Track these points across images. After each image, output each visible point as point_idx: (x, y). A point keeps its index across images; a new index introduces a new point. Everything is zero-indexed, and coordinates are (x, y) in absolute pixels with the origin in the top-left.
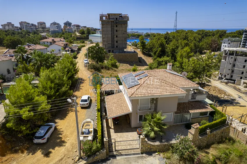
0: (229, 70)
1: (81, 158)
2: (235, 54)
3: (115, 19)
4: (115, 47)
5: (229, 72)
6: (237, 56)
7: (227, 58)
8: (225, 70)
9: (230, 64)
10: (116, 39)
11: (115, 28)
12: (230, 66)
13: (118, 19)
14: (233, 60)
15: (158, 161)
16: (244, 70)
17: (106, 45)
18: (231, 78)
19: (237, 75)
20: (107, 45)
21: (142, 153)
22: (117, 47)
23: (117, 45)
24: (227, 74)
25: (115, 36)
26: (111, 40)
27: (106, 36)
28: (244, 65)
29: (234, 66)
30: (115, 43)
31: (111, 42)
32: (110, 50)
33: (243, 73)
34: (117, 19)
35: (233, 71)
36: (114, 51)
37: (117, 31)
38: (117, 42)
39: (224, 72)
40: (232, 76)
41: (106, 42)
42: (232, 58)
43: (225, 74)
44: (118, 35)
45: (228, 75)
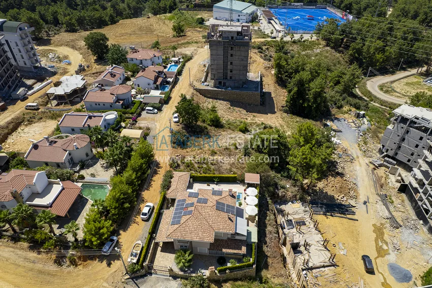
0: (395, 143)
1: (128, 273)
2: (409, 124)
3: (230, 38)
4: (229, 78)
5: (395, 147)
6: (411, 127)
7: (396, 125)
8: (388, 142)
9: (398, 136)
10: (229, 67)
11: (230, 52)
12: (397, 139)
13: (235, 38)
14: (403, 131)
15: (176, 285)
16: (415, 151)
17: (214, 74)
18: (395, 156)
19: (404, 155)
20: (216, 76)
21: (170, 276)
22: (231, 78)
23: (231, 75)
24: (390, 149)
25: (229, 63)
26: (223, 68)
27: (216, 61)
28: (418, 143)
29: (403, 140)
30: (229, 72)
31: (222, 71)
32: (221, 82)
33: (412, 154)
34: (232, 38)
35: (400, 147)
36: (227, 84)
37: (232, 55)
38: (231, 71)
39: (387, 144)
40: (396, 154)
41: (214, 70)
42: (402, 128)
43: (388, 148)
44: (233, 62)
45: (392, 150)
